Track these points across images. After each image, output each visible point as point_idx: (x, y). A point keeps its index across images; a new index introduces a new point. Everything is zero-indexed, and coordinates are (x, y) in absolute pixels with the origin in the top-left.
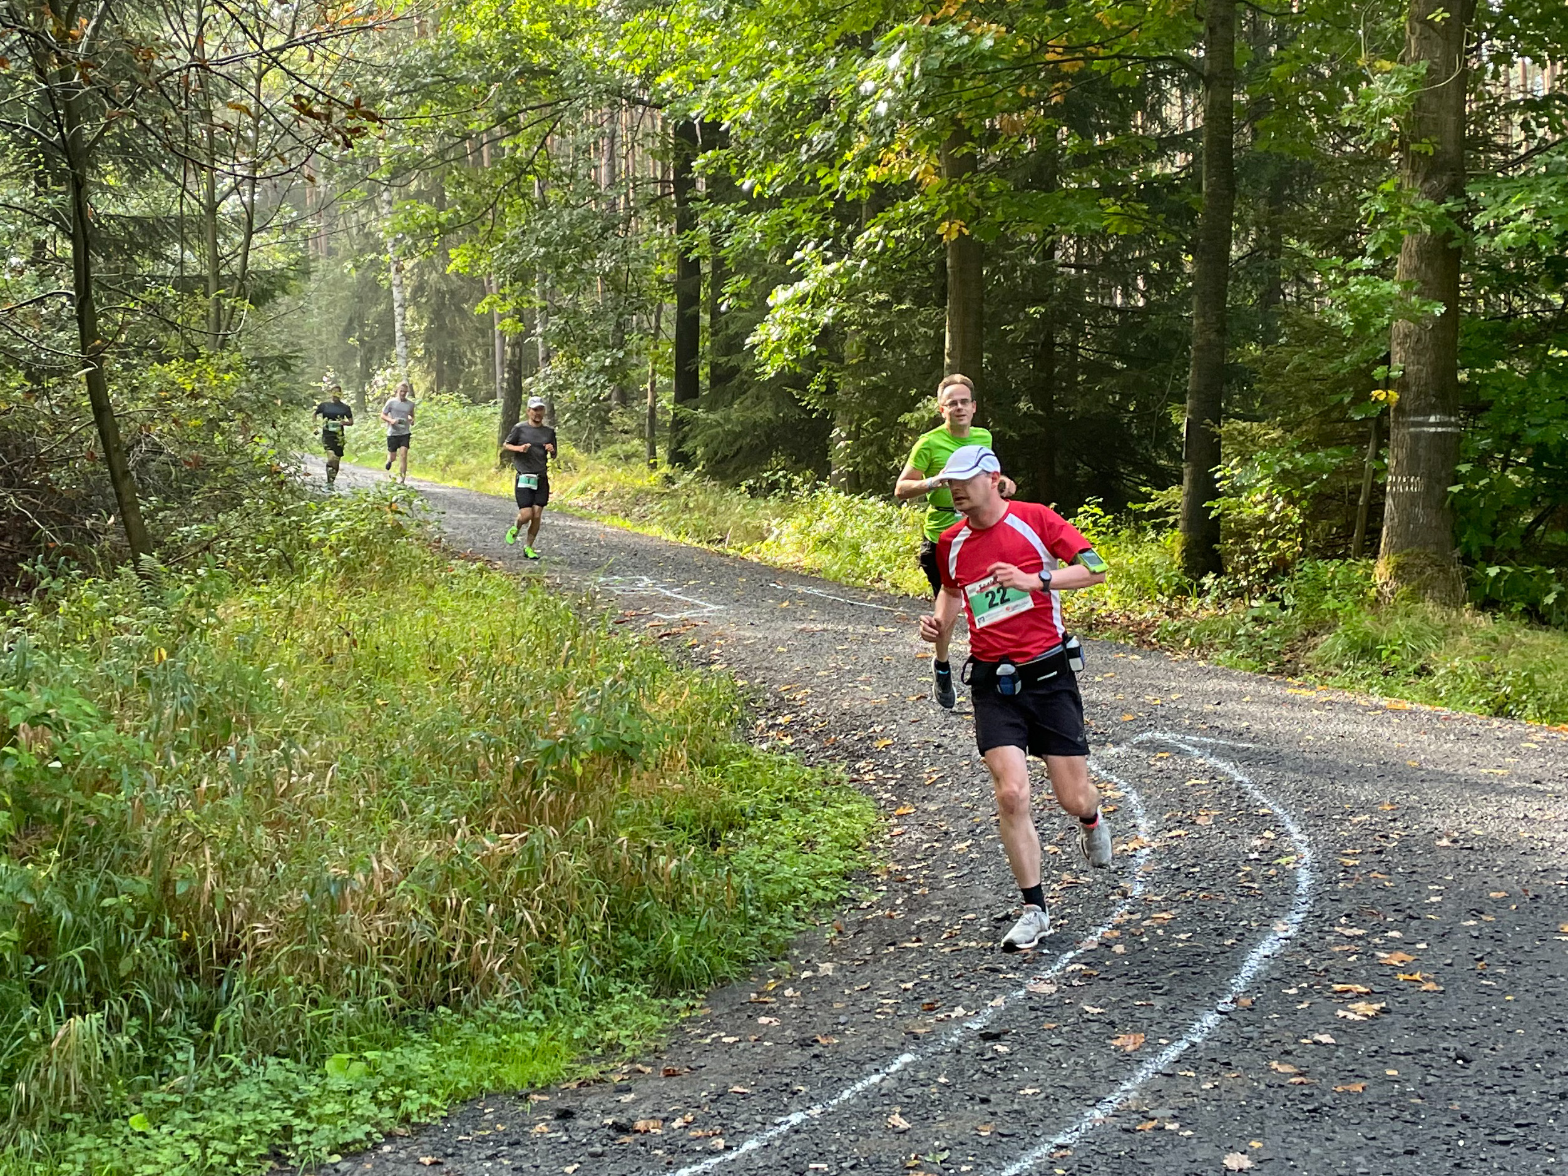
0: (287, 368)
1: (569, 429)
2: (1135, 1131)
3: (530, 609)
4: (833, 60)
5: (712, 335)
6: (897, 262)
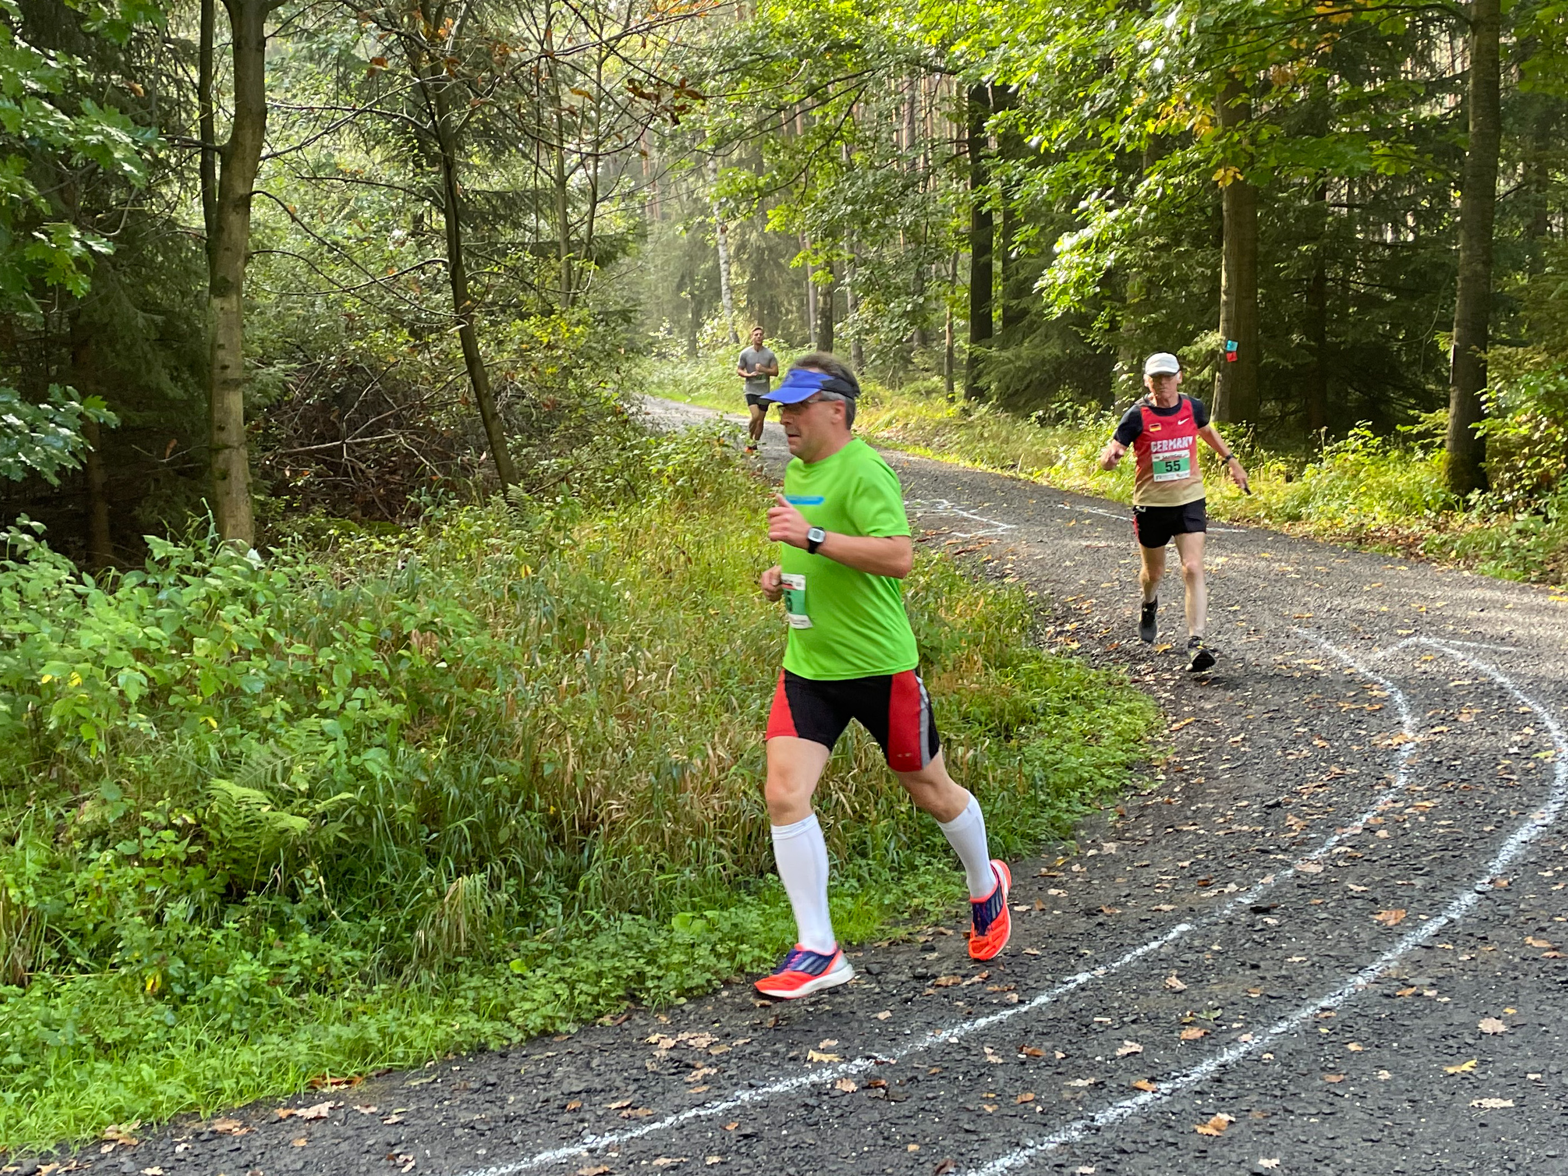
0: (628, 320)
1: (875, 368)
2: (1395, 997)
4: (1113, 23)
5: (1004, 280)
6: (1175, 207)
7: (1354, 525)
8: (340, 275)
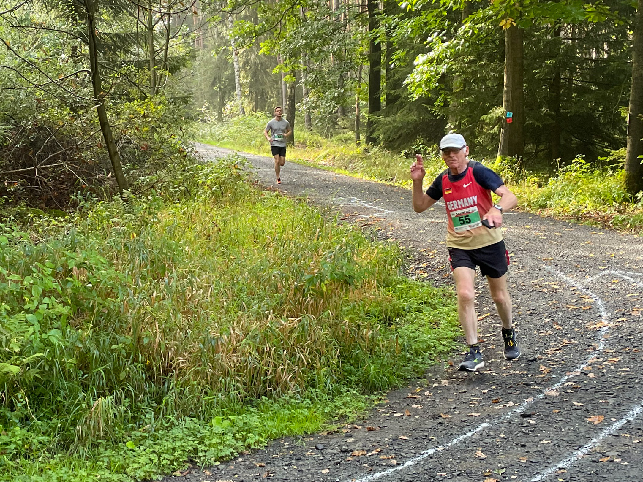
0: (186, 102)
1: (318, 127)
2: (599, 462)
3: (301, 214)
5: (387, 80)
6: (479, 40)
7: (575, 210)
8: (33, 78)
